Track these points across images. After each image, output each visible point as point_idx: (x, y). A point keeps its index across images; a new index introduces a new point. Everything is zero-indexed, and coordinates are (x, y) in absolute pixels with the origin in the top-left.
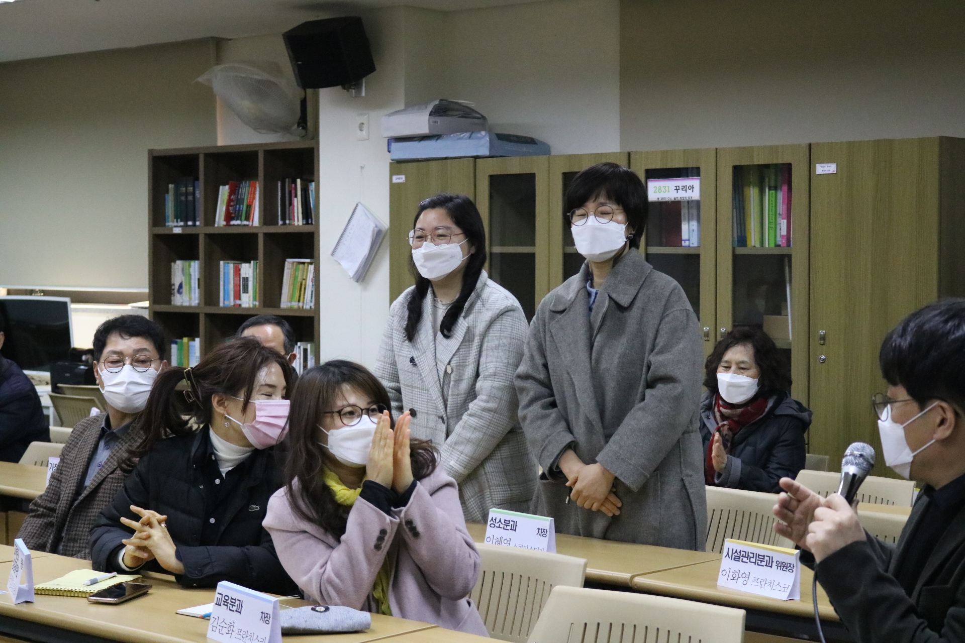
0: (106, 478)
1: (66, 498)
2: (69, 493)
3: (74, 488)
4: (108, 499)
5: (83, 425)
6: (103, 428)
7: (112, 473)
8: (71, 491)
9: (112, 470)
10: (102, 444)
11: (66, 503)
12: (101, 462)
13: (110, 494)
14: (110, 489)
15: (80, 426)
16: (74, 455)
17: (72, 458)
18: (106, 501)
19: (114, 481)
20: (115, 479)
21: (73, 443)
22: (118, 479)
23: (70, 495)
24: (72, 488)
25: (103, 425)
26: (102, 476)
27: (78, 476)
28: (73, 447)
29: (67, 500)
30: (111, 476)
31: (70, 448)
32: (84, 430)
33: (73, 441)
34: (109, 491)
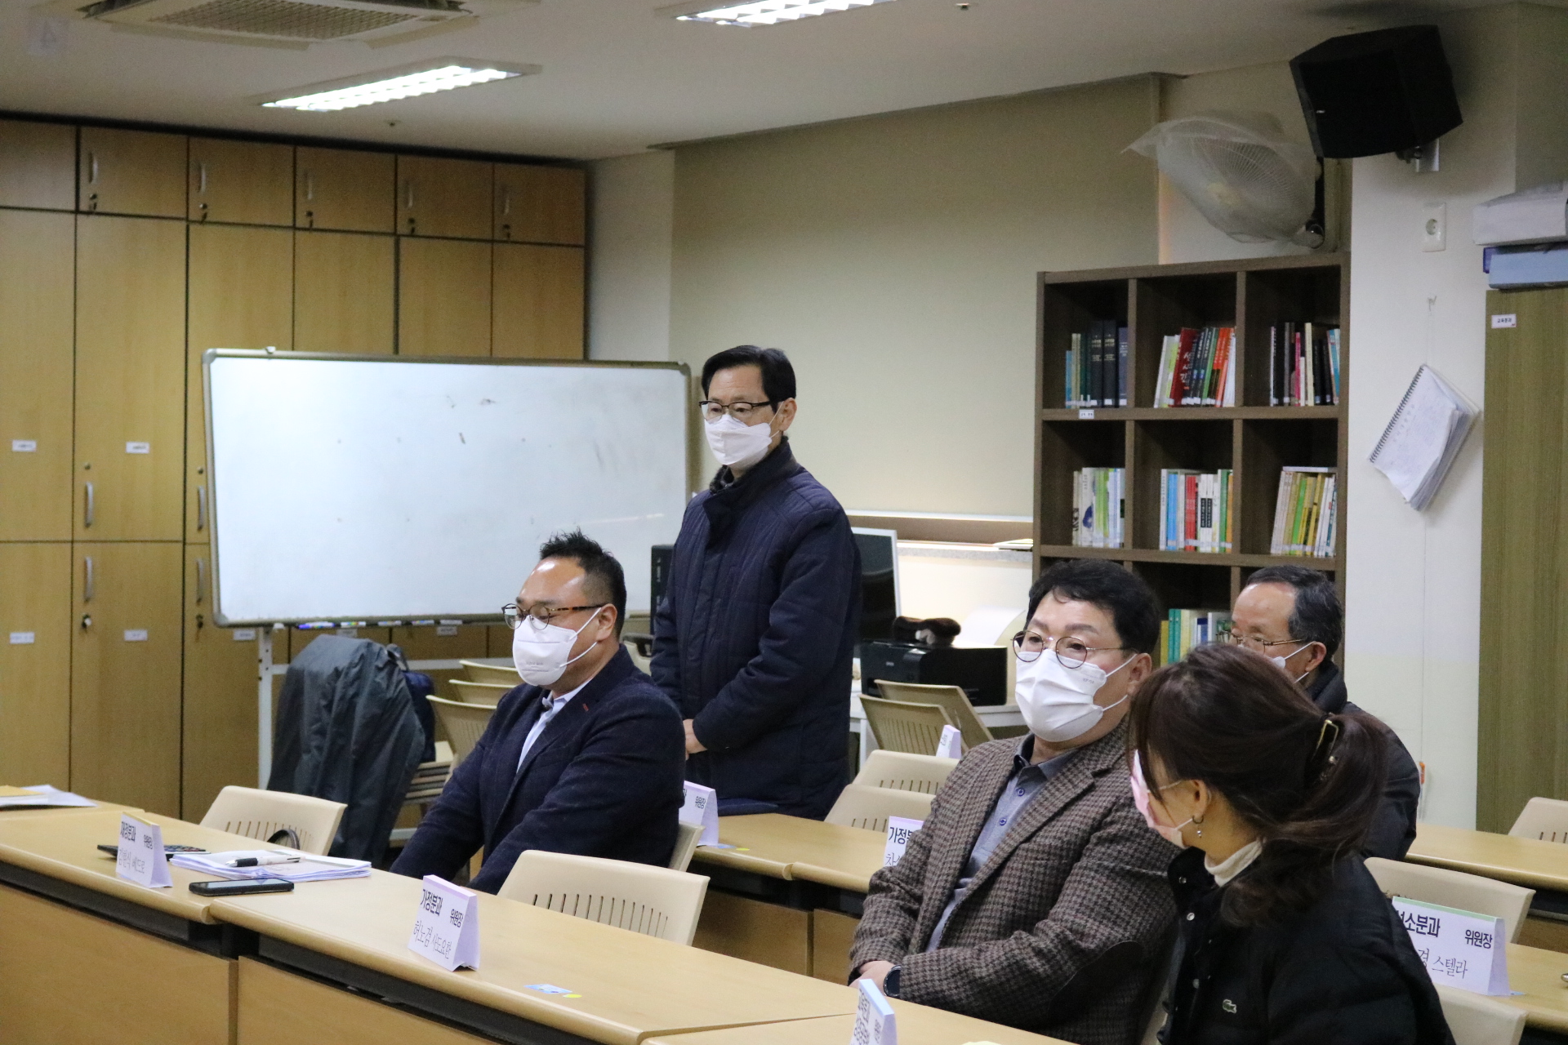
0: (1017, 848)
1: (942, 884)
2: (948, 875)
3: (958, 866)
4: (1015, 887)
5: (981, 753)
6: (1017, 758)
7: (1028, 840)
8: (952, 871)
9: (1027, 835)
10: (1013, 785)
11: (943, 894)
12: (1006, 817)
13: (1020, 877)
14: (1022, 870)
15: (976, 755)
16: (958, 803)
17: (954, 809)
18: (1011, 891)
19: (1030, 855)
20: (1032, 851)
21: (960, 781)
22: (1038, 851)
23: (950, 878)
24: (954, 865)
25: (1019, 752)
26: (1010, 846)
27: (966, 843)
28: (958, 788)
29: (944, 888)
30: (1025, 846)
31: (954, 790)
32: (981, 760)
33: (960, 778)
34: (1018, 874)
